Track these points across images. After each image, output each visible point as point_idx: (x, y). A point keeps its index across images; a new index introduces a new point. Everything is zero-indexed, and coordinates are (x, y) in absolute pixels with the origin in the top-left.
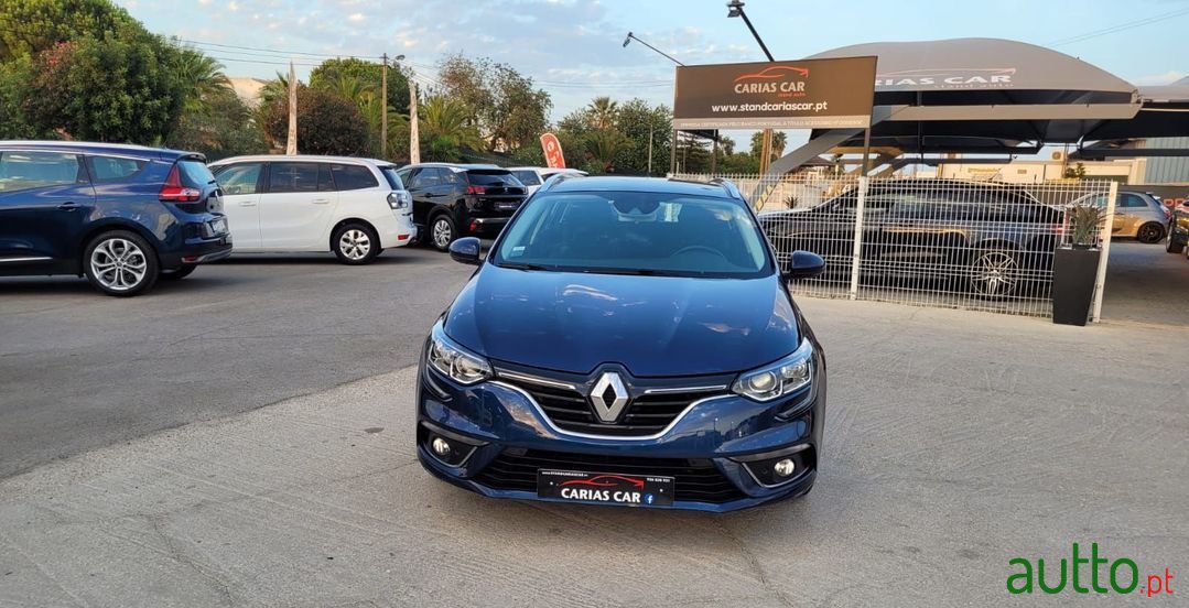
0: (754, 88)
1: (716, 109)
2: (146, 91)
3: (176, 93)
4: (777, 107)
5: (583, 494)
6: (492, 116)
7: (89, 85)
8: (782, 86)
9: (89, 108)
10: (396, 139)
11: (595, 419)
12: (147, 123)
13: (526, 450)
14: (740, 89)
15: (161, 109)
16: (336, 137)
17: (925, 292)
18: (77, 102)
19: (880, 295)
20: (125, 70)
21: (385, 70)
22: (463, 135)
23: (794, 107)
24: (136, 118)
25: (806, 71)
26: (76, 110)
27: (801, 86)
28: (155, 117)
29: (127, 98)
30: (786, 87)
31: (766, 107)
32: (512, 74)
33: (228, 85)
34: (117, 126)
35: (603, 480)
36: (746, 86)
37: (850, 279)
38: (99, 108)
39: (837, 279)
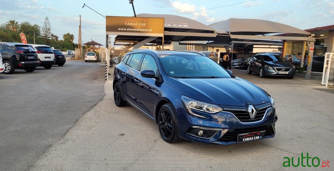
0: (131, 24)
4: (138, 30)
5: (248, 139)
8: (139, 24)
11: (249, 118)
13: (234, 130)
23: (143, 30)
25: (146, 20)
27: (144, 24)
31: (135, 30)
35: (252, 134)
36: (128, 23)
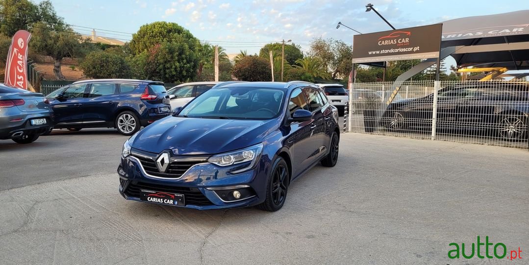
0: (387, 42)
1: (370, 53)
2: (185, 61)
3: (196, 62)
4: (397, 50)
5: (154, 200)
6: (334, 64)
7: (165, 60)
8: (399, 40)
9: (165, 68)
10: (287, 76)
12: (185, 73)
14: (381, 43)
15: (190, 67)
16: (260, 75)
17: (473, 137)
18: (161, 66)
19: (445, 137)
20: (177, 53)
21: (283, 47)
22: (318, 72)
23: (404, 50)
24: (181, 71)
25: (409, 33)
26: (160, 70)
27: (407, 40)
28: (187, 71)
29: (177, 64)
30: (401, 41)
31: (392, 51)
32: (343, 45)
33: (226, 57)
34: (174, 75)
36: (383, 42)
37: (431, 130)
38: (168, 68)
39: (425, 130)
